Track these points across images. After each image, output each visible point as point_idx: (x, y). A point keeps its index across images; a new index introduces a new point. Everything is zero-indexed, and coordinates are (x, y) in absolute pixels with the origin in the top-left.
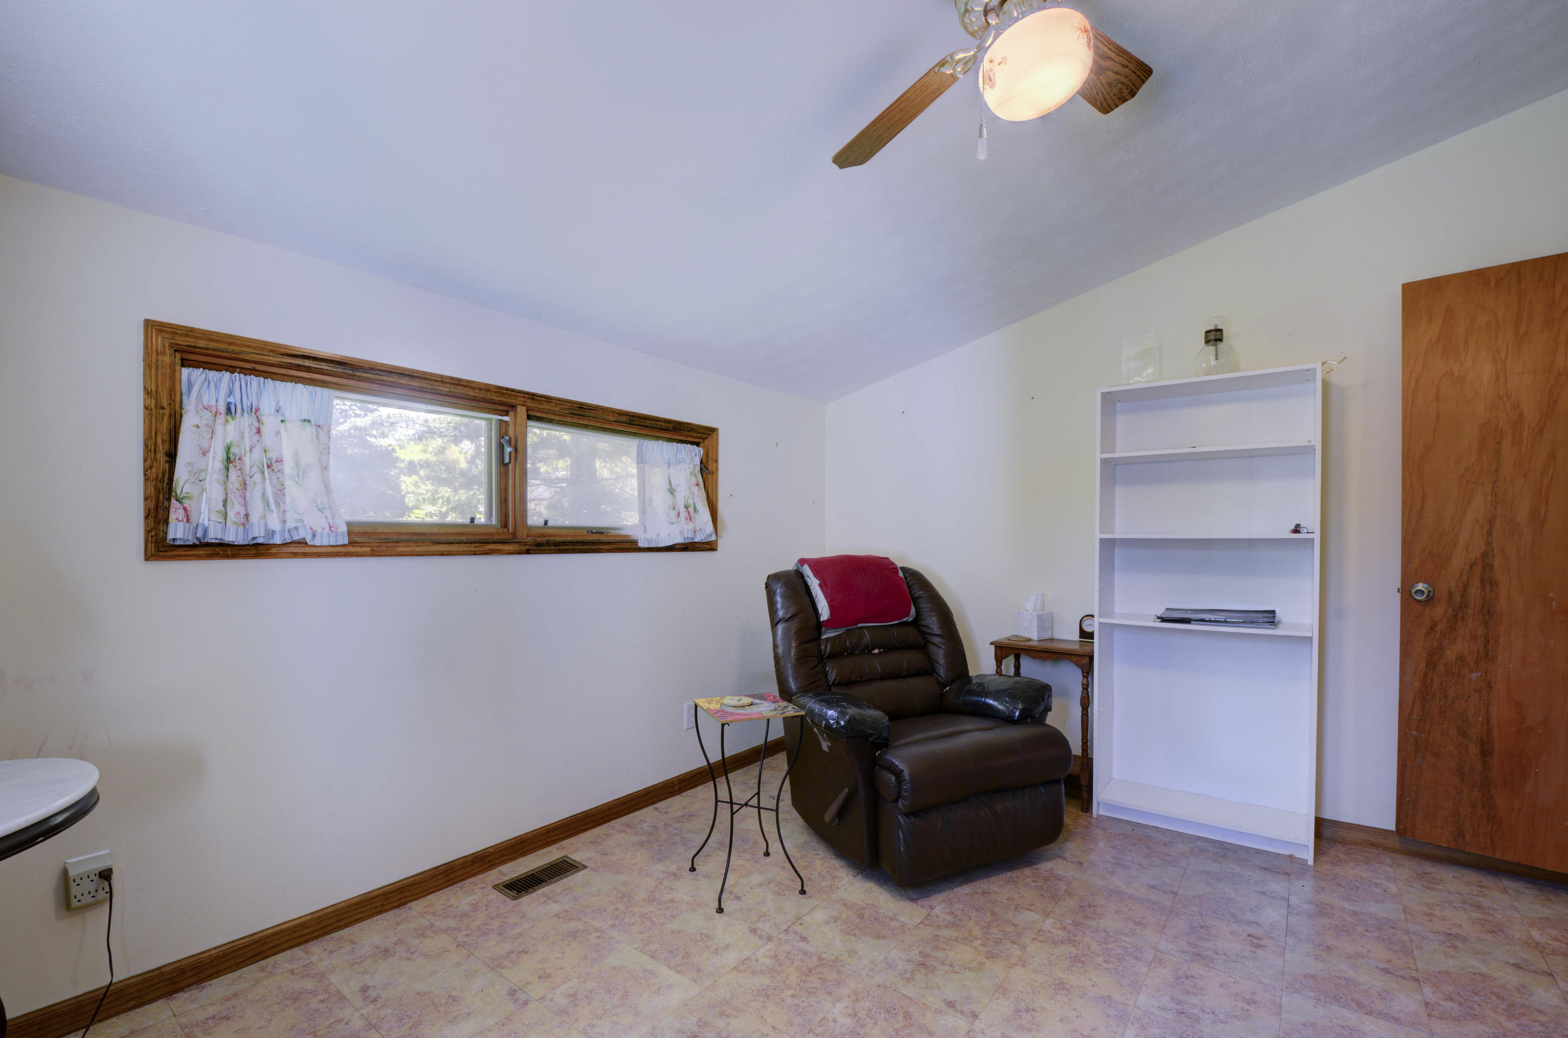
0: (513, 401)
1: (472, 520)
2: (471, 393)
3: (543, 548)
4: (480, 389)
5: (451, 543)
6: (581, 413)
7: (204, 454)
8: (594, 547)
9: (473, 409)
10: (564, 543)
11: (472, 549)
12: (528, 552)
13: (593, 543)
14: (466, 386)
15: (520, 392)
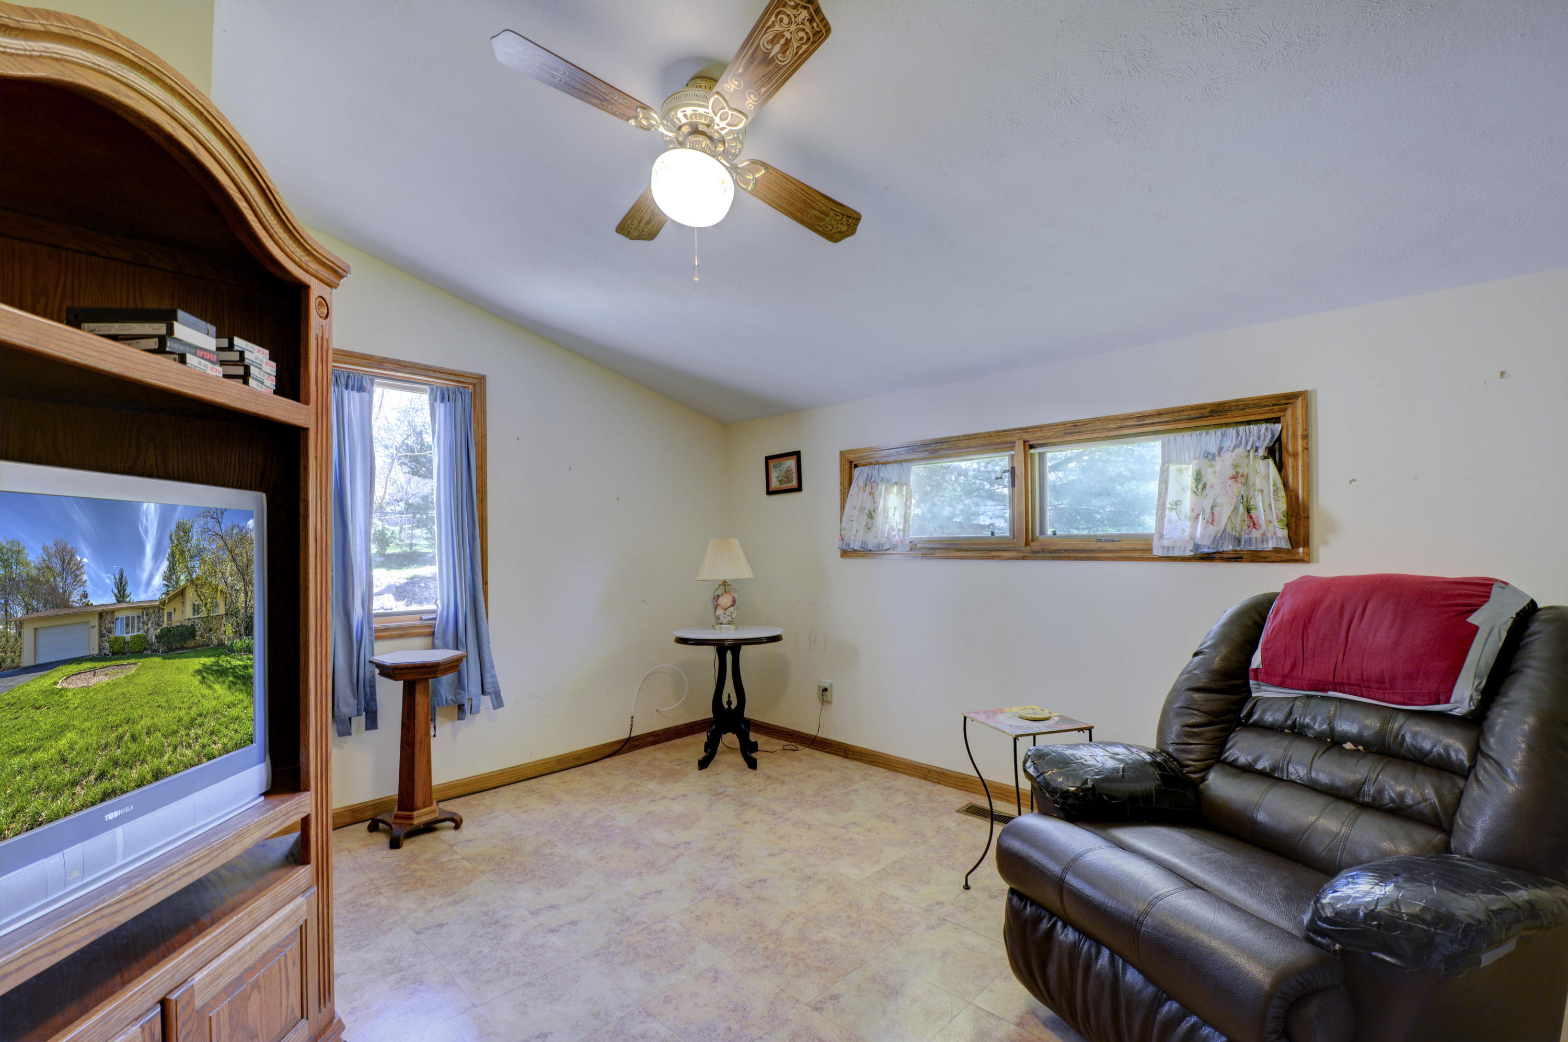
0: (1012, 439)
1: (993, 533)
2: (980, 442)
3: (1038, 555)
4: (985, 437)
5: (967, 551)
6: (1076, 430)
7: (854, 508)
8: (1092, 555)
9: (990, 451)
10: (1059, 551)
11: (981, 555)
12: (1024, 558)
13: (1093, 551)
14: (975, 438)
15: (1015, 430)
